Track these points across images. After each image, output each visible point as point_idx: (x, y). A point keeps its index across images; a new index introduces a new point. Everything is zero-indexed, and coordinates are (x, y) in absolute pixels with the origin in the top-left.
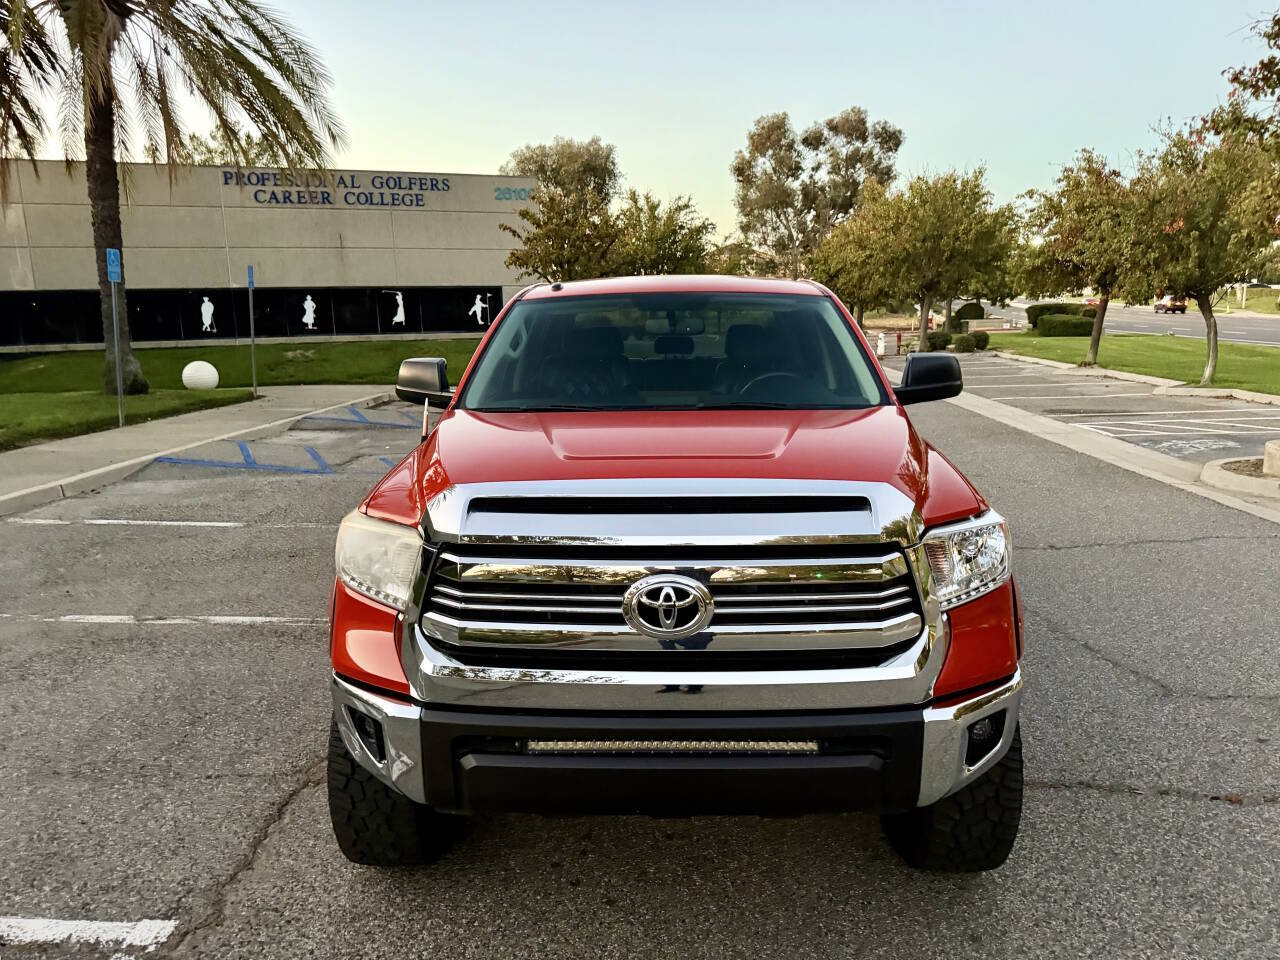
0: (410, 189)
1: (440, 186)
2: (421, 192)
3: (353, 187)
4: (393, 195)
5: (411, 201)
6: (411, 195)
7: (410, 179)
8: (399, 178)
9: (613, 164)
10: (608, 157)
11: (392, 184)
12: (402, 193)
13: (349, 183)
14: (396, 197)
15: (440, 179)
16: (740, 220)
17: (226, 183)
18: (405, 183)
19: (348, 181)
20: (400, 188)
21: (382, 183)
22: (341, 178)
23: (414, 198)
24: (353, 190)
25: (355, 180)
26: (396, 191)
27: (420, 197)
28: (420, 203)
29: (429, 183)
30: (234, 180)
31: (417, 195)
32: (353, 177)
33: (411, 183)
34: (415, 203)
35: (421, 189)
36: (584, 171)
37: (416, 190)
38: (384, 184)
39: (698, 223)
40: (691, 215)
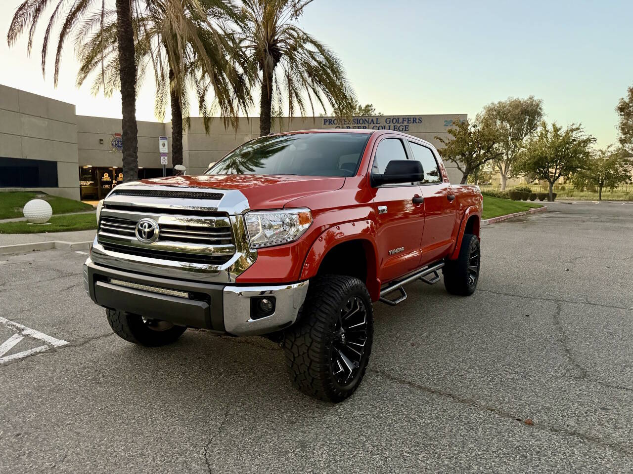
0: (403, 123)
1: (417, 121)
2: (407, 124)
3: (377, 123)
4: (394, 126)
5: (403, 129)
6: (403, 126)
7: (403, 119)
8: (398, 118)
9: (540, 109)
10: (538, 105)
11: (394, 121)
12: (399, 125)
13: (375, 122)
14: (396, 127)
15: (417, 118)
16: (619, 137)
17: (325, 124)
18: (401, 121)
19: (375, 121)
20: (398, 123)
21: (390, 121)
22: (372, 120)
23: (404, 127)
24: (377, 125)
25: (378, 120)
26: (396, 124)
27: (407, 127)
28: (407, 129)
29: (412, 120)
30: (328, 122)
31: (405, 126)
32: (377, 119)
33: (403, 120)
34: (404, 130)
35: (408, 123)
36: (522, 113)
37: (405, 123)
38: (391, 122)
39: (585, 138)
40: (580, 134)
